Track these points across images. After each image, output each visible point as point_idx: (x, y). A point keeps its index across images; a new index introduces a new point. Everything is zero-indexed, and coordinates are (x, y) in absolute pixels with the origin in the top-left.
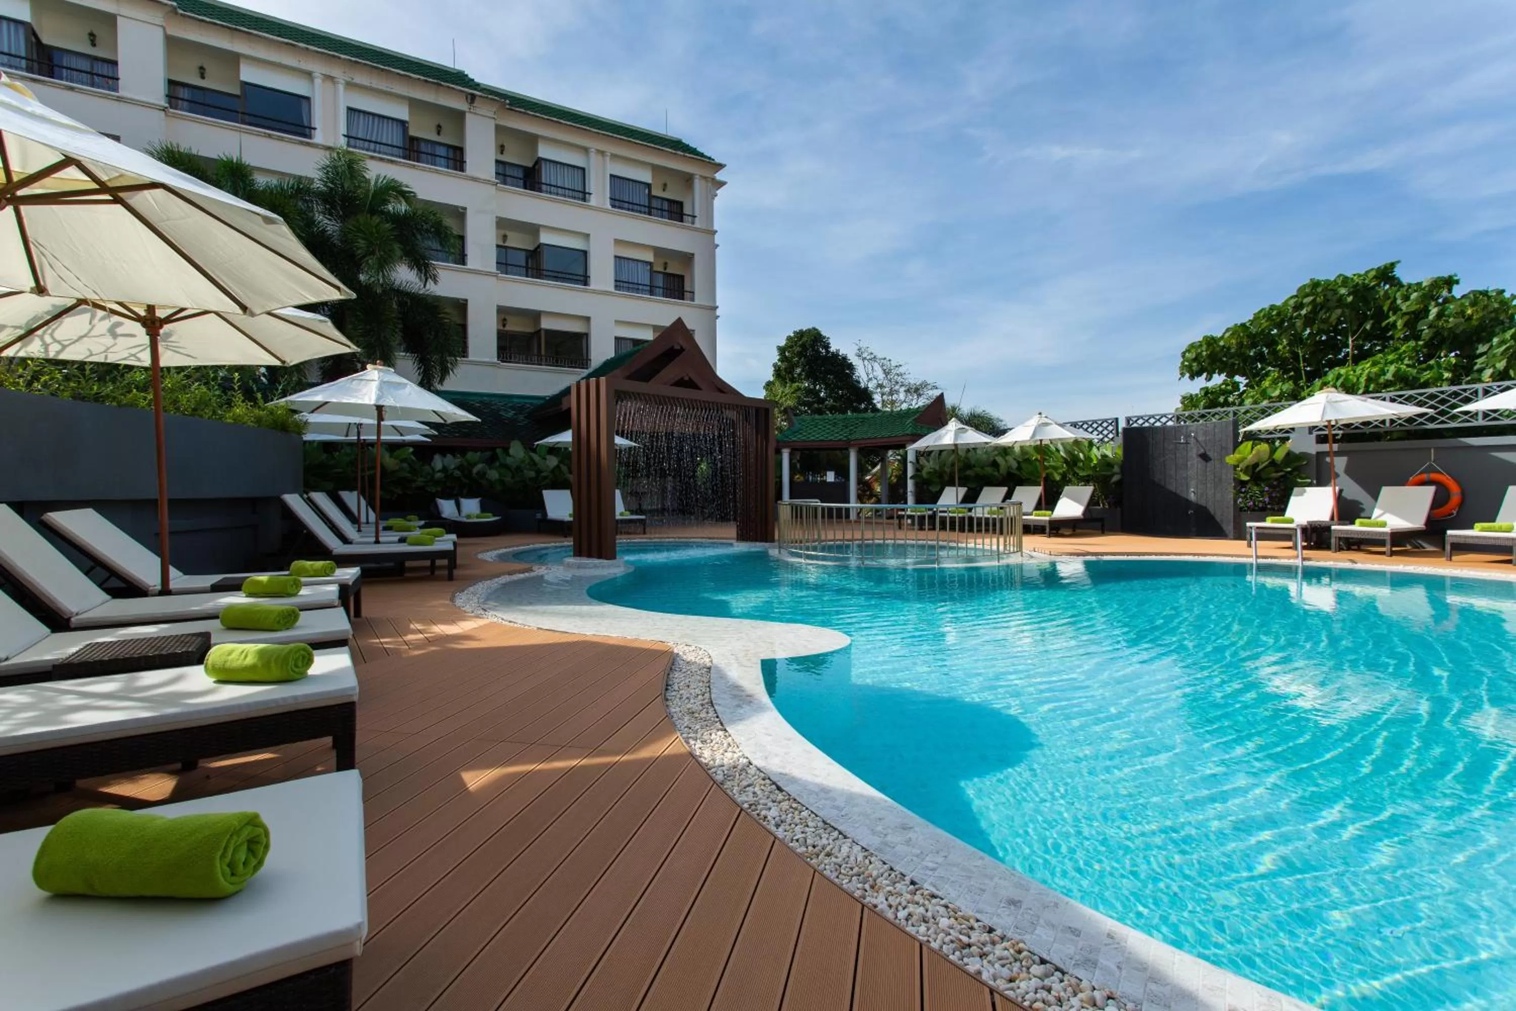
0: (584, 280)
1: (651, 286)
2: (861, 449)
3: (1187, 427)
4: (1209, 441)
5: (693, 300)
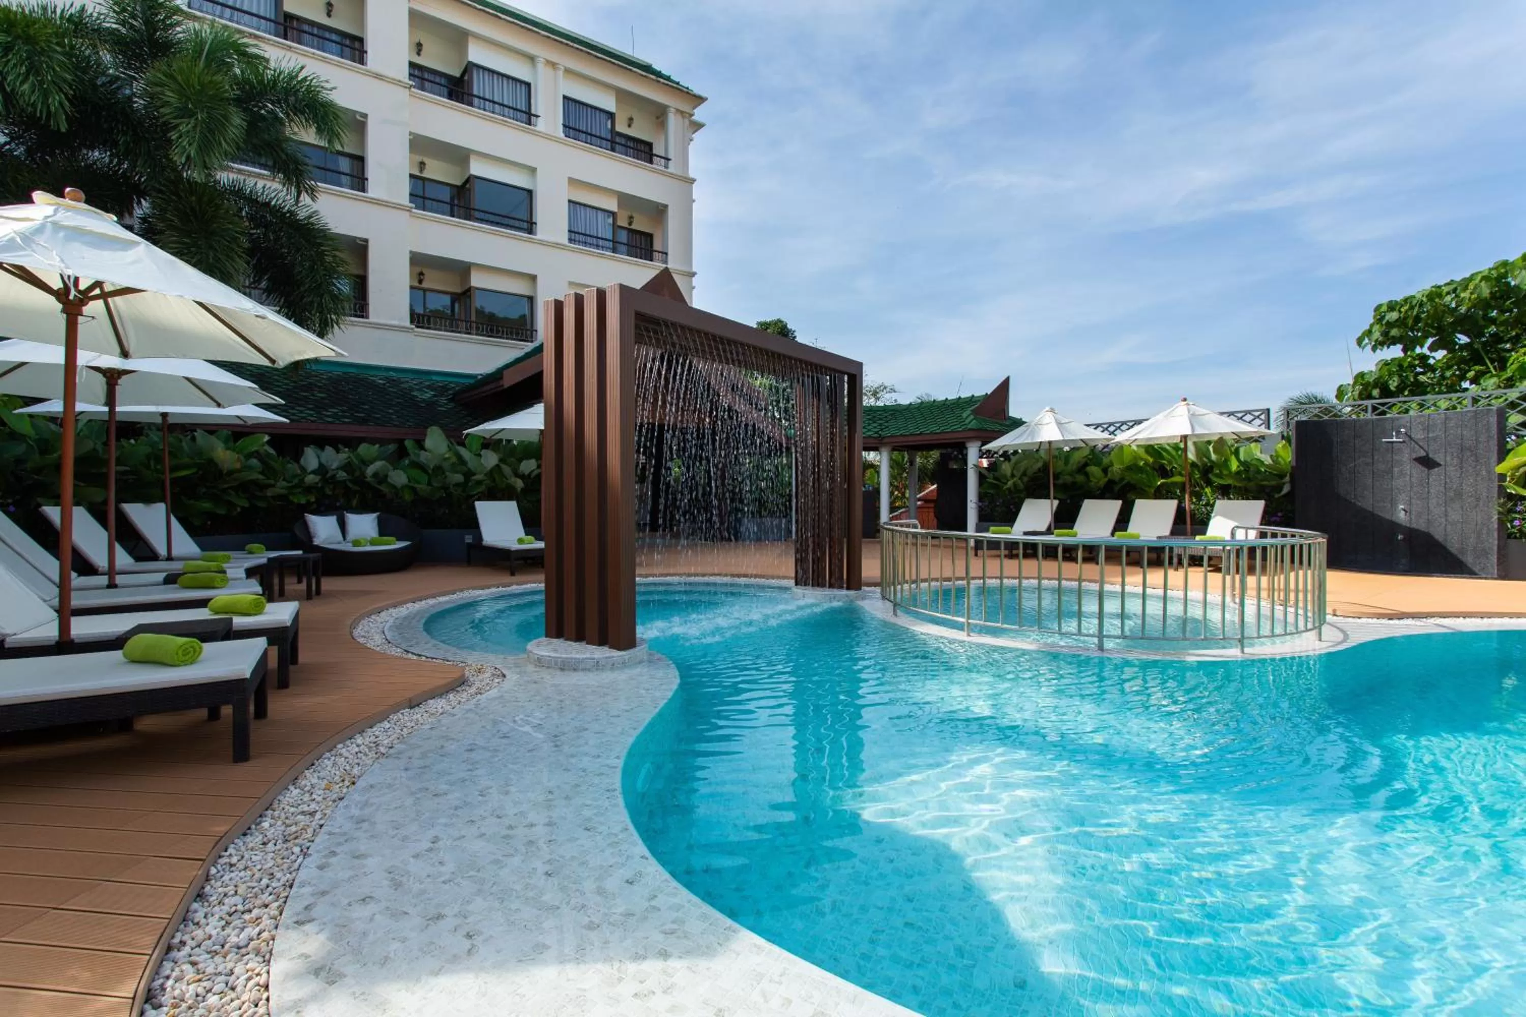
0: (529, 227)
1: (613, 241)
2: (894, 449)
3: (1392, 420)
4: (1435, 439)
5: (666, 262)
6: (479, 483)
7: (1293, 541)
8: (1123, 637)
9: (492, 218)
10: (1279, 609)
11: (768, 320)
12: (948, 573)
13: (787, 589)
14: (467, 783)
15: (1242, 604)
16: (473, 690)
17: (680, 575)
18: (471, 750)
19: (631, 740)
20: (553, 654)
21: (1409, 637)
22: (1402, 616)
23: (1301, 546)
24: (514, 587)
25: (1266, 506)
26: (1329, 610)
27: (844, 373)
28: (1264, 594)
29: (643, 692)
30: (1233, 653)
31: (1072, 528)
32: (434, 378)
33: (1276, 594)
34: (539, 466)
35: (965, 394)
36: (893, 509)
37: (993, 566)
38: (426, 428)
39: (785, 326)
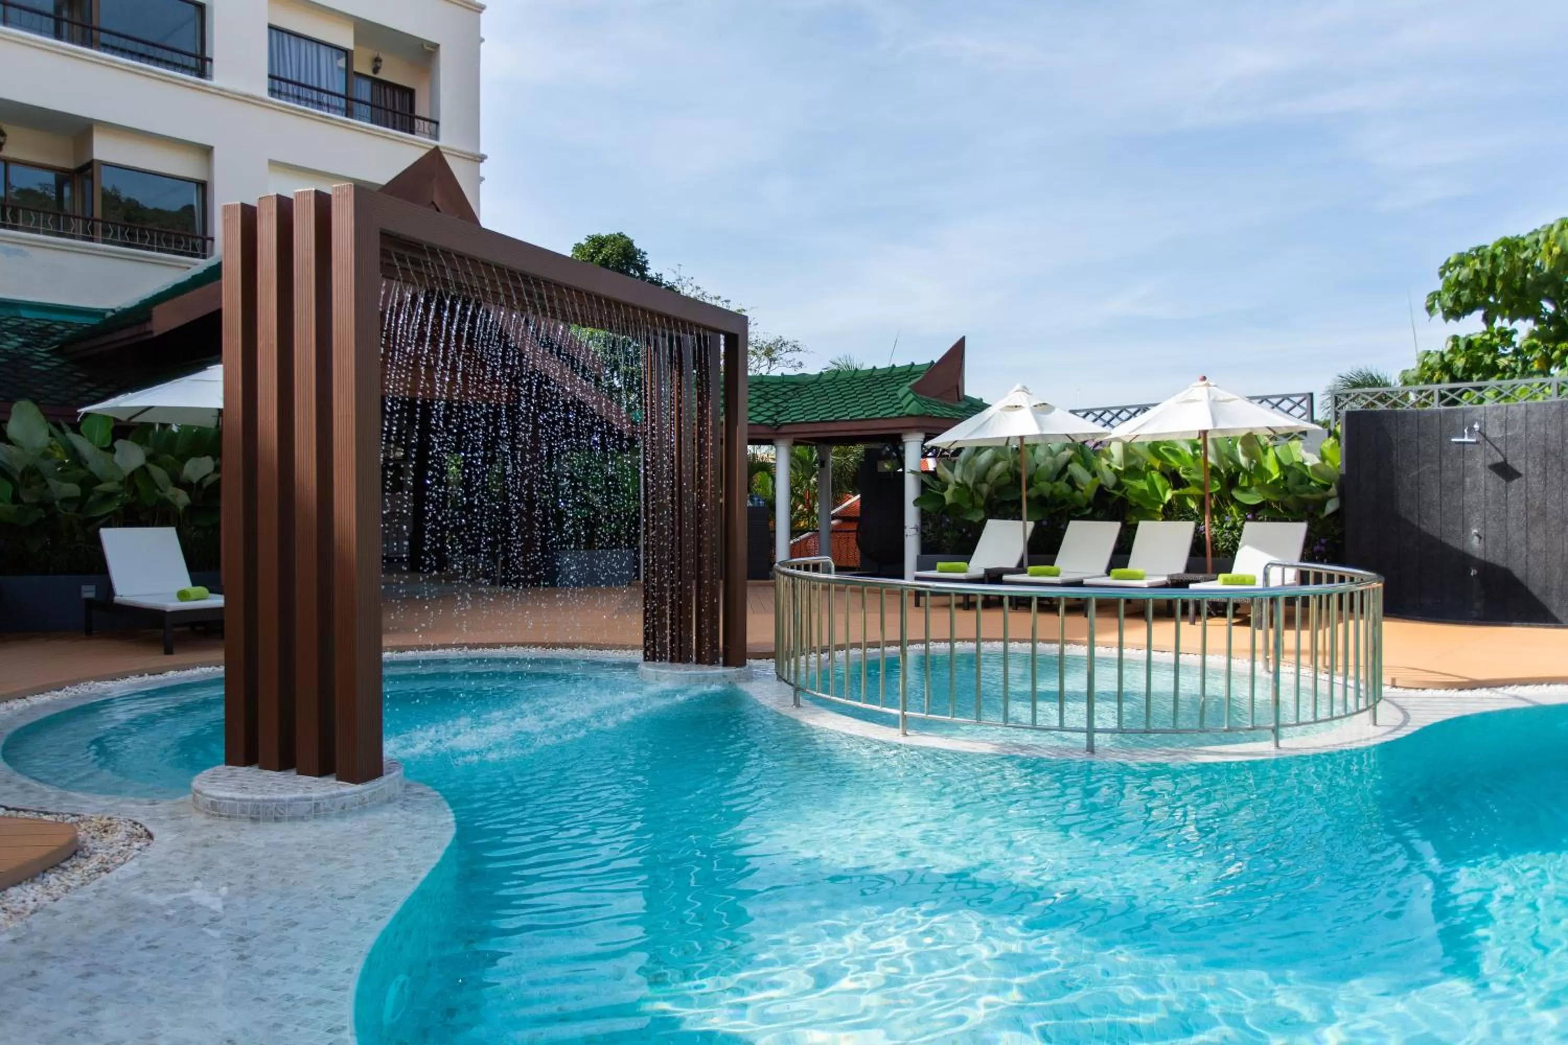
0: (199, 65)
1: (347, 98)
2: (796, 443)
3: (1464, 412)
4: (1514, 439)
5: (436, 137)
6: (108, 496)
7: (1342, 587)
8: (1120, 730)
9: (131, 45)
10: (1323, 677)
11: (604, 234)
12: (874, 635)
13: (632, 666)
14: (79, 1036)
15: (1276, 674)
16: (94, 863)
17: (460, 646)
18: (89, 975)
19: (370, 939)
20: (237, 795)
21: (1485, 715)
22: (1474, 685)
23: (1352, 594)
24: (171, 674)
25: (1309, 531)
26: (1386, 679)
27: (719, 332)
28: (1305, 659)
29: (396, 852)
30: (1264, 748)
31: (1052, 563)
32: (25, 313)
33: (1320, 659)
34: (217, 469)
35: (901, 362)
36: (794, 532)
37: (939, 620)
38: (10, 401)
39: (630, 244)
